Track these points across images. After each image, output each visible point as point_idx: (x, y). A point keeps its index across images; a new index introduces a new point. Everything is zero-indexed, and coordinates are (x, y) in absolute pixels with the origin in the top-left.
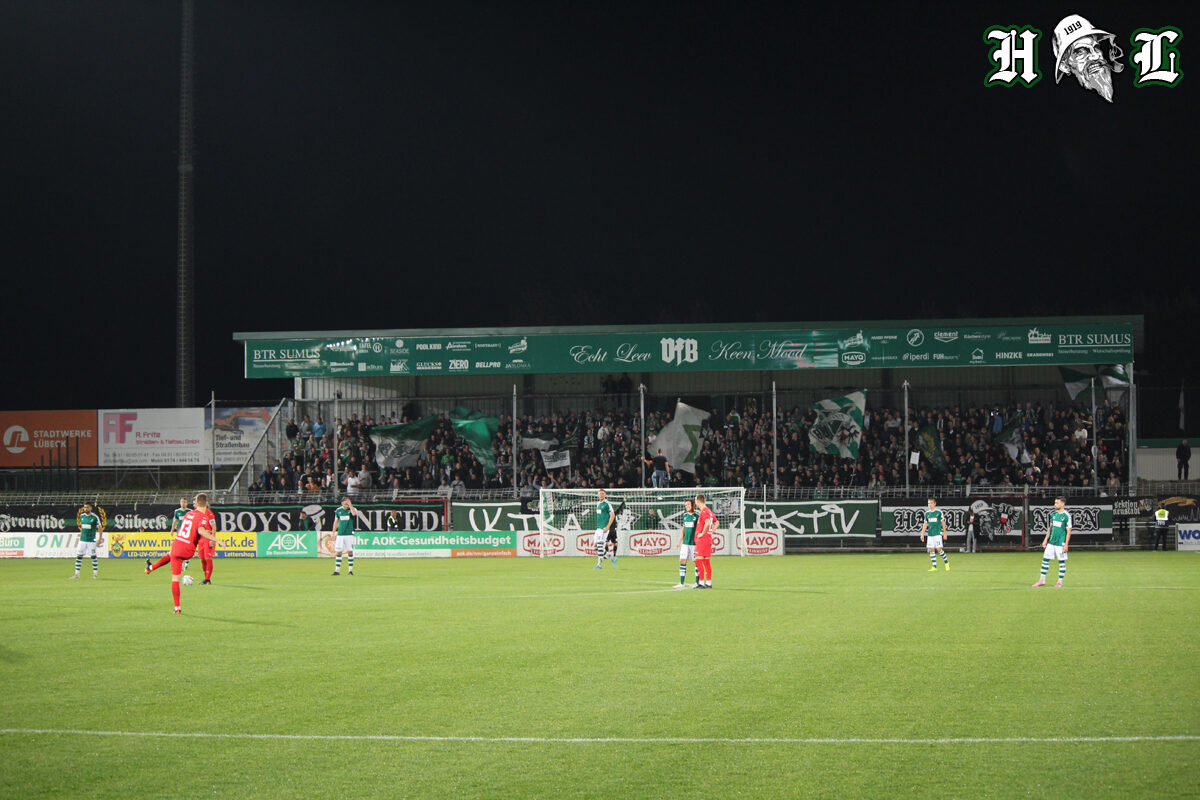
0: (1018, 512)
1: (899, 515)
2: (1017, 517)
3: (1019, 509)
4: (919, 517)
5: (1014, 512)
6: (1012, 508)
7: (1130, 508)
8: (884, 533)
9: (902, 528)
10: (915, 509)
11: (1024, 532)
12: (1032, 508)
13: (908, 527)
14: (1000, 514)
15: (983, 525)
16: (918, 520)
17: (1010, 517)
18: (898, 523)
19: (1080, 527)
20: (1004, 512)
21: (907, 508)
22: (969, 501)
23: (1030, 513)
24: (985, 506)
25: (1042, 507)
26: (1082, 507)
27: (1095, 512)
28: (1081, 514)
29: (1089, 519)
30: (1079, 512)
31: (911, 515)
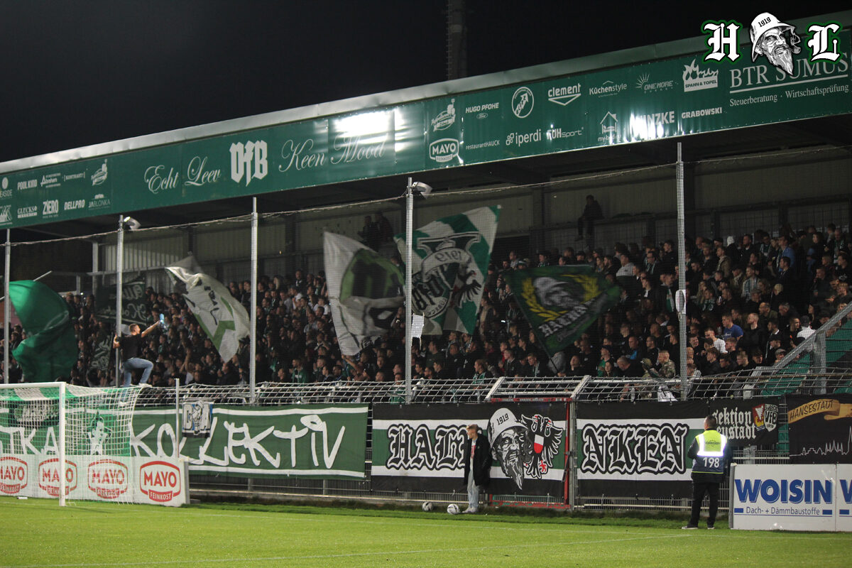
0: (559, 432)
1: (395, 436)
2: (558, 442)
3: (560, 425)
4: (420, 440)
5: (554, 431)
6: (549, 425)
7: (739, 425)
8: (377, 470)
9: (396, 461)
10: (415, 424)
12: (581, 423)
13: (406, 461)
14: (532, 436)
15: (508, 457)
16: (418, 445)
17: (548, 443)
18: (393, 451)
19: (654, 465)
20: (538, 433)
21: (405, 422)
22: (486, 410)
23: (578, 433)
24: (512, 421)
25: (597, 423)
26: (659, 422)
27: (680, 433)
28: (657, 438)
29: (670, 448)
30: (655, 433)
31: (410, 436)
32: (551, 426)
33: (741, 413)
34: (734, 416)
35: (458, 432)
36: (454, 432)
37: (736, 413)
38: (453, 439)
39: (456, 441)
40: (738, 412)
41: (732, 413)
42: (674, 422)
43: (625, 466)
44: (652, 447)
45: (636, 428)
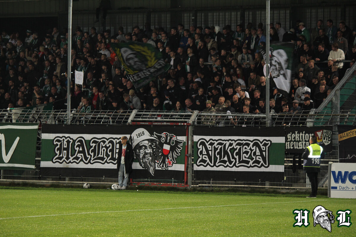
0: (181, 143)
1: (59, 144)
2: (180, 148)
3: (183, 138)
5: (177, 142)
6: (174, 138)
7: (306, 141)
8: (44, 164)
9: (60, 158)
10: (74, 136)
11: (187, 168)
12: (196, 138)
13: (68, 158)
14: (161, 145)
15: (144, 157)
16: (77, 149)
17: (173, 149)
18: (58, 153)
19: (248, 162)
20: (166, 143)
21: (67, 135)
22: (130, 129)
23: (194, 144)
24: (147, 135)
25: (208, 138)
26: (251, 138)
27: (265, 145)
28: (249, 147)
29: (258, 153)
30: (248, 145)
31: (71, 143)
32: (176, 139)
33: (307, 134)
34: (302, 136)
35: (107, 142)
36: (104, 142)
37: (304, 135)
38: (104, 146)
39: (106, 147)
40: (305, 134)
41: (301, 134)
42: (261, 139)
43: (228, 163)
44: (247, 153)
45: (235, 141)
